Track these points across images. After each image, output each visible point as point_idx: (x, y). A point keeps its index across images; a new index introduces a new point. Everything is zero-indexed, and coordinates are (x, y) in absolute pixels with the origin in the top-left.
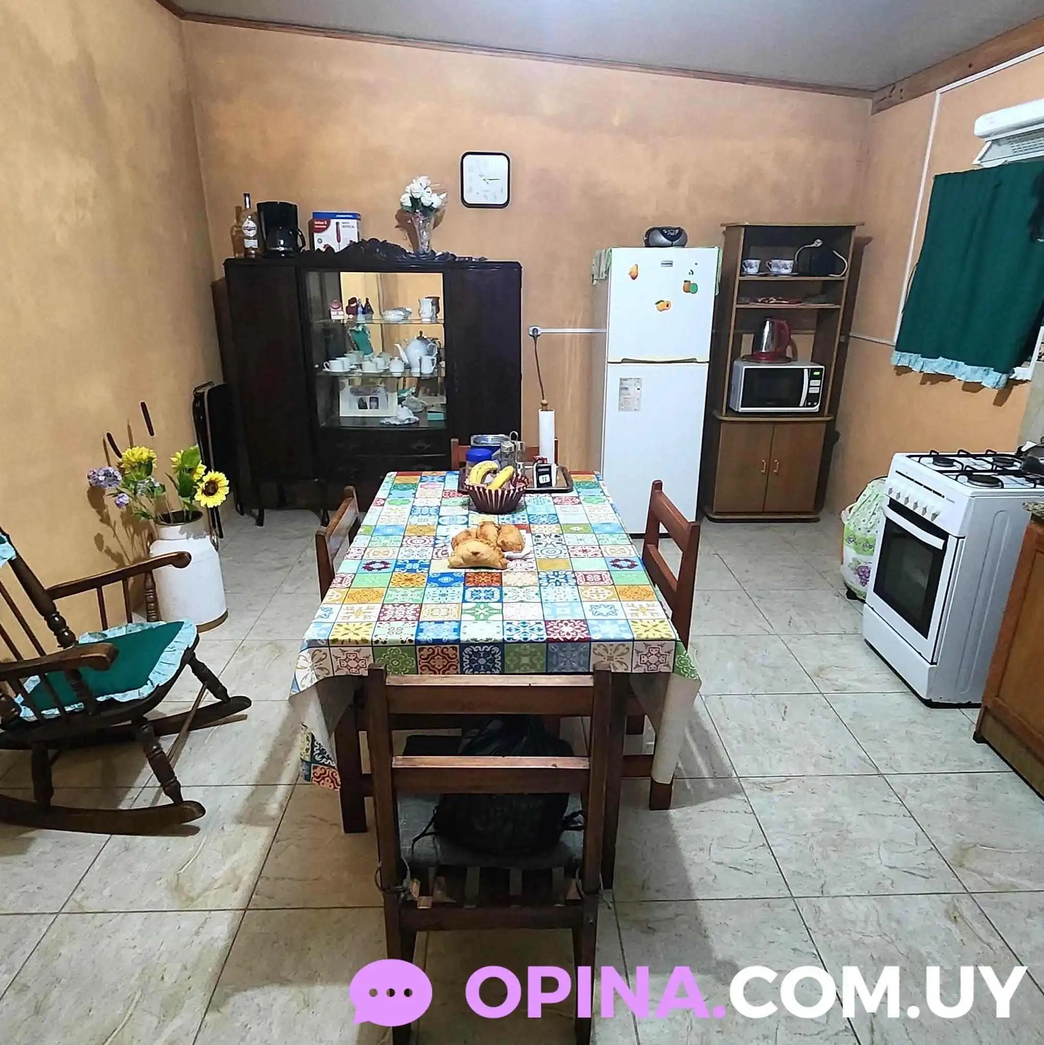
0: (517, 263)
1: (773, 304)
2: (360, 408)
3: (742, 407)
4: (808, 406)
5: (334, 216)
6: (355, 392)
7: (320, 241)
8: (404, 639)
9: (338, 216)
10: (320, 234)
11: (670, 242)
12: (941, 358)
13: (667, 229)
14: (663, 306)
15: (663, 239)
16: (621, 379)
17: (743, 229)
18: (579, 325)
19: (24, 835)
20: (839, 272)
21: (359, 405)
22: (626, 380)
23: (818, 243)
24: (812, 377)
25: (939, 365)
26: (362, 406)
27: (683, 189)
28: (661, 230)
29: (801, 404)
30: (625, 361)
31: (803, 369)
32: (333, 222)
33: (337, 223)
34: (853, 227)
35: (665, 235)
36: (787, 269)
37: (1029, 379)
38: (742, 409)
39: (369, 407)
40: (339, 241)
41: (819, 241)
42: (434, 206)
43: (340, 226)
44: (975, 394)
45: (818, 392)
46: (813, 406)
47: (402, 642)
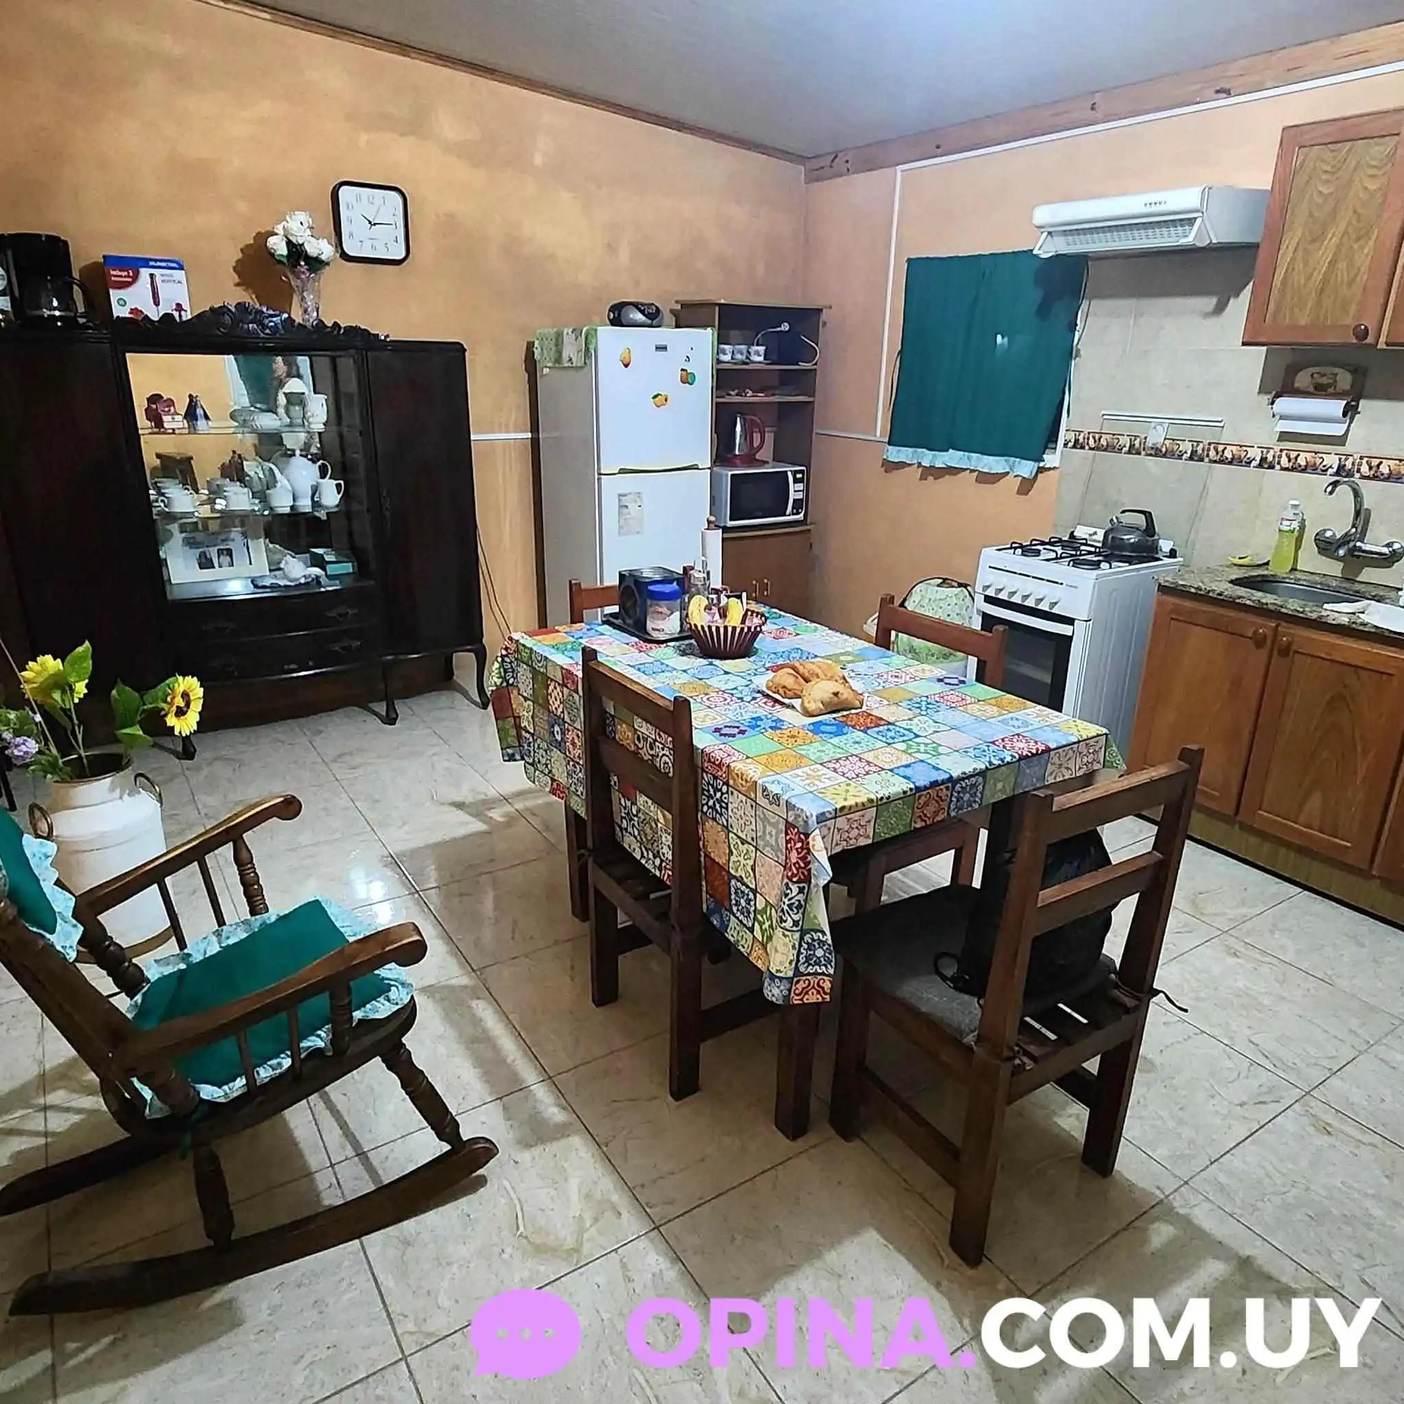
0: (458, 343)
1: (750, 397)
2: (201, 568)
3: (731, 520)
4: (793, 514)
5: (145, 263)
6: (190, 543)
7: (122, 302)
8: (905, 789)
9: (152, 263)
10: (122, 291)
11: (649, 321)
12: (951, 451)
13: (643, 305)
14: (660, 399)
15: (639, 317)
16: (619, 495)
17: (717, 308)
18: (511, 428)
19: (208, 1304)
20: (810, 359)
21: (199, 564)
22: (625, 495)
23: (785, 327)
24: (796, 481)
25: (952, 458)
26: (206, 563)
27: (624, 256)
28: (636, 305)
29: (788, 513)
30: (623, 471)
31: (786, 472)
32: (145, 273)
33: (152, 276)
34: (820, 310)
35: (642, 312)
36: (759, 355)
37: (1057, 466)
38: (731, 524)
39: (216, 565)
40: (157, 303)
41: (786, 324)
42: (323, 257)
43: (158, 280)
44: (995, 485)
45: (801, 497)
46: (798, 513)
47: (905, 792)
